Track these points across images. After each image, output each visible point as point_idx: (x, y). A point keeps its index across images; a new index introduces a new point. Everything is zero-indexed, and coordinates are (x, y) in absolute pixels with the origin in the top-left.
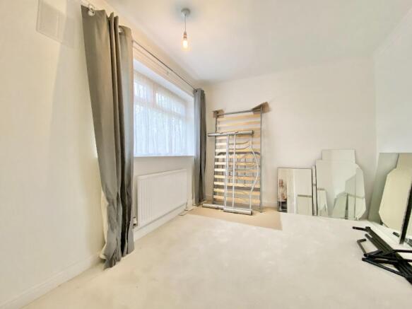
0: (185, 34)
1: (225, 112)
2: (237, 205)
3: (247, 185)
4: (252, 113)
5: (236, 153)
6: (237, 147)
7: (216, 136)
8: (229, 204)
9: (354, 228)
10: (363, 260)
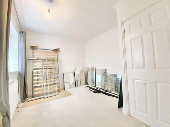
0: (49, 10)
1: (38, 48)
2: (51, 93)
3: (54, 82)
4: (53, 51)
5: (48, 68)
6: (45, 65)
7: (33, 60)
8: (47, 94)
9: (86, 87)
10: (94, 93)
